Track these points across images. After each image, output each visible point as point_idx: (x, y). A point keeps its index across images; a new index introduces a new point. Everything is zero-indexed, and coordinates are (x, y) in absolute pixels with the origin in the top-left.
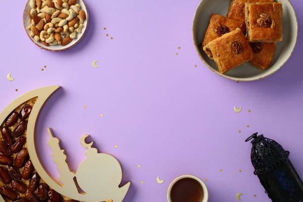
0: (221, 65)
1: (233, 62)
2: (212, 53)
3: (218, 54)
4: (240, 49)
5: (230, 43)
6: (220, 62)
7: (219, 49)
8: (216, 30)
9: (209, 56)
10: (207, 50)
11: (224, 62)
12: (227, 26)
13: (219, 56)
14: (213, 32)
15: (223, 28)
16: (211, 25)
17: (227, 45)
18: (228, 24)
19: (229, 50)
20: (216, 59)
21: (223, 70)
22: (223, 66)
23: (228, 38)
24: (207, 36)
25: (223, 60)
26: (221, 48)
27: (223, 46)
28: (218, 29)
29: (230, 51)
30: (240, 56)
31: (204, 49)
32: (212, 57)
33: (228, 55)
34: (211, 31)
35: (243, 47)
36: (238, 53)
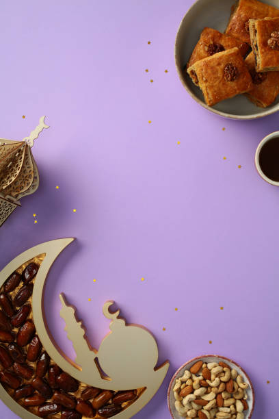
0: (208, 94)
1: (224, 92)
2: (198, 77)
3: (204, 79)
4: (235, 75)
5: (222, 66)
6: (206, 90)
7: (206, 72)
8: (206, 49)
9: (194, 81)
10: (193, 72)
11: (213, 90)
12: (222, 44)
13: (206, 81)
14: (202, 51)
15: (216, 47)
16: (201, 42)
17: (218, 67)
18: (222, 43)
19: (220, 74)
20: (202, 86)
21: (210, 101)
22: (210, 96)
23: (220, 58)
24: (195, 55)
25: (211, 87)
26: (209, 71)
27: (212, 68)
28: (209, 47)
29: (221, 76)
30: (233, 85)
31: (189, 71)
32: (197, 82)
33: (217, 82)
34: (201, 48)
35: (239, 72)
36: (232, 80)
